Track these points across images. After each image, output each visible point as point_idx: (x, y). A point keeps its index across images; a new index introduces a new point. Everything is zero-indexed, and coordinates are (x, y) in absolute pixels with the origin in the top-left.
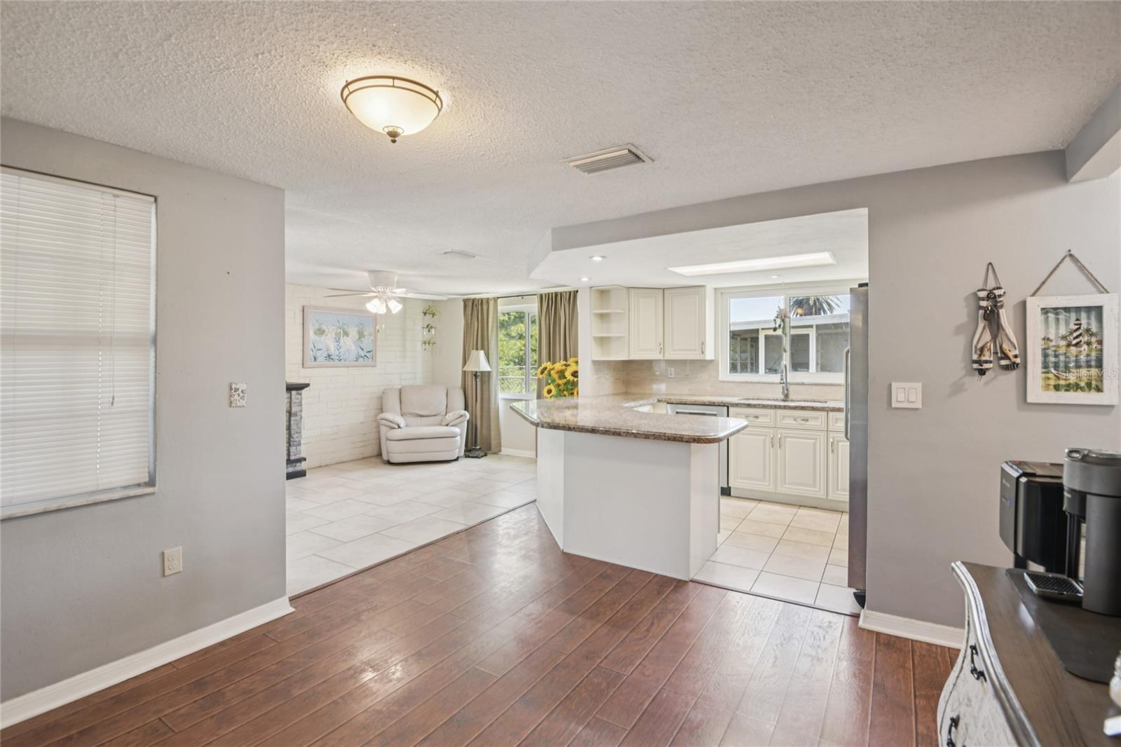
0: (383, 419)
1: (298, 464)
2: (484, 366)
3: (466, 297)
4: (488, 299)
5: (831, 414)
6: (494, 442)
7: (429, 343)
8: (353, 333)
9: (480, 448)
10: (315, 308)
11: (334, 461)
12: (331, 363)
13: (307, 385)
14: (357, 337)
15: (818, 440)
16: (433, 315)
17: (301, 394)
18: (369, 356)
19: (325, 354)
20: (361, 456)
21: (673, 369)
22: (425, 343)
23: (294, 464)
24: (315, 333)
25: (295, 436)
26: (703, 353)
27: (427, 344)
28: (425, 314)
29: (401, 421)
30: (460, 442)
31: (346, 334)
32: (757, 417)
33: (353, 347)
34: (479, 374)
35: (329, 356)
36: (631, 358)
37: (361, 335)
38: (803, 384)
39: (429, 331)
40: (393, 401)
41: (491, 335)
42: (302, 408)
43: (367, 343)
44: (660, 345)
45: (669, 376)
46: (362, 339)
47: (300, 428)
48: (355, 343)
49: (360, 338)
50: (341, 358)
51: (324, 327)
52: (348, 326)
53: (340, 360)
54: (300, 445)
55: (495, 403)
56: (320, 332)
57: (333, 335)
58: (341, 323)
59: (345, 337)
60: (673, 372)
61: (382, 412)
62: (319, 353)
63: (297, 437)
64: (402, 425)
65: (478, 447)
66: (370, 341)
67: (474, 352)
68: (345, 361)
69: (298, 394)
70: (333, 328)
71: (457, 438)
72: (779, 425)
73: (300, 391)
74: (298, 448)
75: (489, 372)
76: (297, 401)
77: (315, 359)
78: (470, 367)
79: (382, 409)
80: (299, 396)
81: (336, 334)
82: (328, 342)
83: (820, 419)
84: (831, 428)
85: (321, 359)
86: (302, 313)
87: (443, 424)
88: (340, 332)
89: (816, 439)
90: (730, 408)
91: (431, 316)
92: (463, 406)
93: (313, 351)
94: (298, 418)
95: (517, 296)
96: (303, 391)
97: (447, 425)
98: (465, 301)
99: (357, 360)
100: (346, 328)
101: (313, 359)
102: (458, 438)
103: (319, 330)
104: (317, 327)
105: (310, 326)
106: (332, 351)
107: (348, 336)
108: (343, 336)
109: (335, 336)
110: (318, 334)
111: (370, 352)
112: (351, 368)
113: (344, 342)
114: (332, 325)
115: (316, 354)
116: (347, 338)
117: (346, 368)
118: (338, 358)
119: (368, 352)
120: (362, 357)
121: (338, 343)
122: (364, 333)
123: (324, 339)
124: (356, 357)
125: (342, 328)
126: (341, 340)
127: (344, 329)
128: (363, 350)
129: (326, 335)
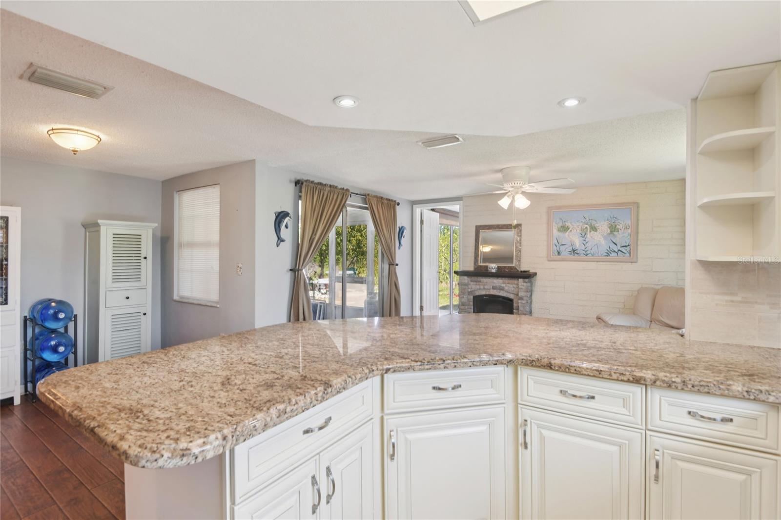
8: (603, 227)
10: (560, 208)
12: (576, 257)
13: (536, 275)
14: (609, 231)
18: (624, 251)
19: (570, 249)
24: (559, 230)
33: (603, 242)
35: (574, 251)
37: (613, 229)
40: (643, 303)
43: (622, 237)
46: (616, 233)
48: (605, 238)
49: (612, 232)
50: (588, 252)
51: (568, 224)
52: (596, 221)
53: (587, 255)
56: (564, 229)
57: (578, 231)
58: (587, 219)
59: (593, 232)
62: (563, 248)
66: (626, 235)
68: (593, 255)
69: (524, 282)
70: (578, 224)
77: (559, 253)
80: (525, 284)
81: (582, 230)
82: (573, 238)
85: (565, 253)
86: (547, 213)
88: (586, 228)
93: (556, 246)
96: (533, 279)
99: (608, 255)
100: (593, 223)
101: (557, 254)
103: (563, 227)
104: (561, 224)
105: (554, 224)
106: (577, 246)
107: (596, 231)
108: (590, 232)
109: (580, 232)
110: (562, 231)
111: (626, 246)
112: (602, 263)
113: (592, 237)
114: (578, 221)
115: (559, 249)
116: (595, 233)
117: (596, 263)
118: (584, 252)
119: (623, 246)
120: (615, 252)
121: (584, 239)
122: (618, 227)
123: (568, 236)
124: (607, 252)
125: (589, 224)
126: (588, 236)
127: (591, 224)
128: (616, 245)
129: (571, 231)
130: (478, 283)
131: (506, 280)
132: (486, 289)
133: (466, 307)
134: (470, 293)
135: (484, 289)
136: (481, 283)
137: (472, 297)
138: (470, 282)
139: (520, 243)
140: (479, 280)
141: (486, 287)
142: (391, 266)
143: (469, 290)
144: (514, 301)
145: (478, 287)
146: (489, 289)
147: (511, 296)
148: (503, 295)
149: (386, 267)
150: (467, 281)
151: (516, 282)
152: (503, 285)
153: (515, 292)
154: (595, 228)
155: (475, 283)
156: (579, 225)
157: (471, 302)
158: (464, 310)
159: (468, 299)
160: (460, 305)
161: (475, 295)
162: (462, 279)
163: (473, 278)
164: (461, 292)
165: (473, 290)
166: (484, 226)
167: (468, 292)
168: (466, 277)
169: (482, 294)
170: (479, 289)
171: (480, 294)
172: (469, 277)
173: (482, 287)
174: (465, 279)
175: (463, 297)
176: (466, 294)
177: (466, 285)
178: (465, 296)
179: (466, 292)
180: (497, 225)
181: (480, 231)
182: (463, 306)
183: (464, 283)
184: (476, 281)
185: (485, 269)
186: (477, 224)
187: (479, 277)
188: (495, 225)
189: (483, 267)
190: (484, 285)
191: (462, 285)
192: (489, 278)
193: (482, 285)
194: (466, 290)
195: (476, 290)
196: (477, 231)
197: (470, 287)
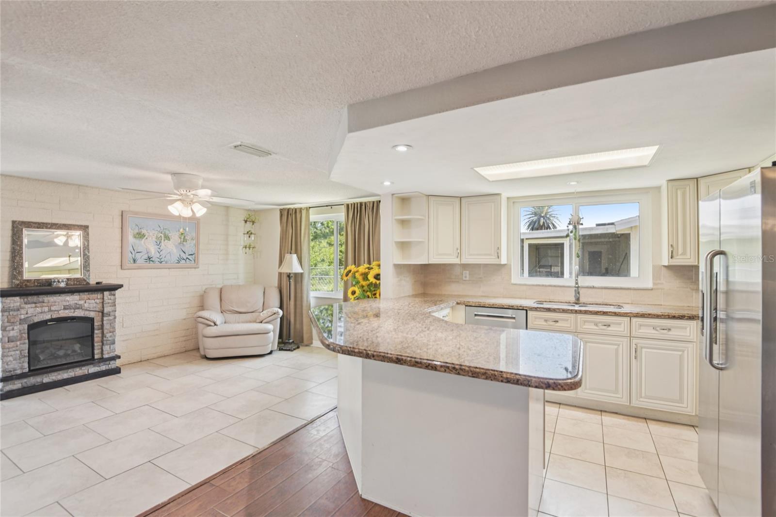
0: (199, 317)
1: (112, 362)
2: (296, 268)
3: (282, 207)
4: (301, 208)
5: (634, 320)
6: (305, 336)
7: (250, 248)
8: (175, 237)
9: (293, 342)
10: (136, 213)
11: (155, 356)
12: (152, 264)
13: (121, 286)
14: (179, 241)
15: (621, 346)
16: (253, 222)
17: (114, 295)
18: (191, 259)
19: (146, 257)
20: (184, 350)
21: (468, 272)
22: (246, 247)
23: (108, 362)
24: (135, 237)
25: (108, 335)
26: (498, 258)
27: (248, 249)
28: (246, 222)
29: (218, 318)
30: (273, 337)
31: (167, 238)
32: (556, 321)
33: (175, 251)
34: (291, 275)
35: (149, 258)
36: (430, 262)
37: (183, 239)
38: (594, 287)
39: (249, 237)
40: (213, 300)
41: (304, 240)
42: (115, 308)
43: (189, 247)
44: (457, 249)
45: (464, 279)
46: (185, 243)
47: (114, 328)
48: (176, 246)
49: (182, 242)
50: (162, 260)
51: (144, 231)
52: (169, 231)
53: (161, 262)
54: (114, 343)
55: (307, 301)
56: (140, 236)
57: (154, 239)
58: (162, 228)
59: (166, 241)
60: (468, 276)
61: (203, 310)
62: (138, 256)
63: (111, 336)
64: (218, 323)
65: (291, 341)
66: (192, 245)
67: (287, 256)
68: (166, 263)
69: (111, 295)
70: (154, 232)
71: (269, 334)
72: (579, 329)
73: (113, 292)
74: (112, 346)
75: (302, 274)
76: (110, 301)
77: (134, 261)
78: (285, 270)
79: (202, 306)
80: (112, 297)
81: (157, 238)
82: (149, 246)
83: (623, 325)
84: (634, 333)
85: (141, 261)
86: (121, 217)
87: (258, 321)
88: (161, 236)
89: (619, 345)
90: (528, 311)
92: (278, 303)
93: (132, 254)
94: (111, 318)
95: (327, 206)
96: (116, 291)
97: (261, 322)
98: (281, 211)
99: (179, 262)
100: (167, 232)
101: (132, 261)
102: (272, 333)
103: (139, 234)
104: (136, 231)
105: (130, 230)
106: (153, 254)
107: (169, 240)
108: (164, 240)
109: (156, 240)
110: (138, 238)
111: (192, 255)
112: (173, 270)
113: (165, 246)
114: (153, 229)
115: (135, 256)
116: (169, 242)
117: (168, 269)
118: (159, 260)
119: (190, 255)
120: (184, 259)
121: (159, 247)
122: (186, 237)
123: (144, 243)
124: (178, 259)
125: (163, 233)
126: (162, 244)
127: (165, 233)
128: (185, 253)
129: (147, 238)
130: (38, 305)
131: (85, 296)
132: (52, 311)
133: (18, 343)
134: (22, 321)
135: (50, 310)
136: (44, 304)
137: (26, 327)
138: (23, 305)
139: (88, 249)
140: (41, 300)
141: (53, 308)
143: (23, 317)
144: (95, 320)
145: (39, 310)
146: (58, 311)
147: (92, 315)
148: (79, 315)
150: (18, 304)
151: (99, 296)
152: (82, 302)
153: (97, 309)
154: (169, 238)
155: (34, 305)
156: (154, 234)
157: (25, 333)
158: (14, 349)
159: (20, 331)
160: (5, 343)
161: (32, 322)
162: (9, 301)
163: (30, 298)
164: (8, 322)
165: (29, 315)
166: (29, 222)
167: (20, 320)
168: (17, 299)
169: (45, 319)
170: (42, 313)
171: (42, 320)
172: (23, 297)
173: (46, 309)
174: (16, 301)
175: (13, 329)
176: (18, 323)
177: (18, 310)
178: (15, 328)
179: (17, 321)
180: (52, 223)
181: (22, 230)
182: (12, 342)
183: (13, 307)
184: (35, 301)
185: (36, 284)
186: (15, 219)
187: (40, 296)
188: (49, 224)
189: (33, 282)
190: (51, 306)
191: (9, 312)
192: (58, 295)
193: (46, 306)
194: (15, 318)
195: (35, 315)
196: (16, 230)
197: (23, 312)
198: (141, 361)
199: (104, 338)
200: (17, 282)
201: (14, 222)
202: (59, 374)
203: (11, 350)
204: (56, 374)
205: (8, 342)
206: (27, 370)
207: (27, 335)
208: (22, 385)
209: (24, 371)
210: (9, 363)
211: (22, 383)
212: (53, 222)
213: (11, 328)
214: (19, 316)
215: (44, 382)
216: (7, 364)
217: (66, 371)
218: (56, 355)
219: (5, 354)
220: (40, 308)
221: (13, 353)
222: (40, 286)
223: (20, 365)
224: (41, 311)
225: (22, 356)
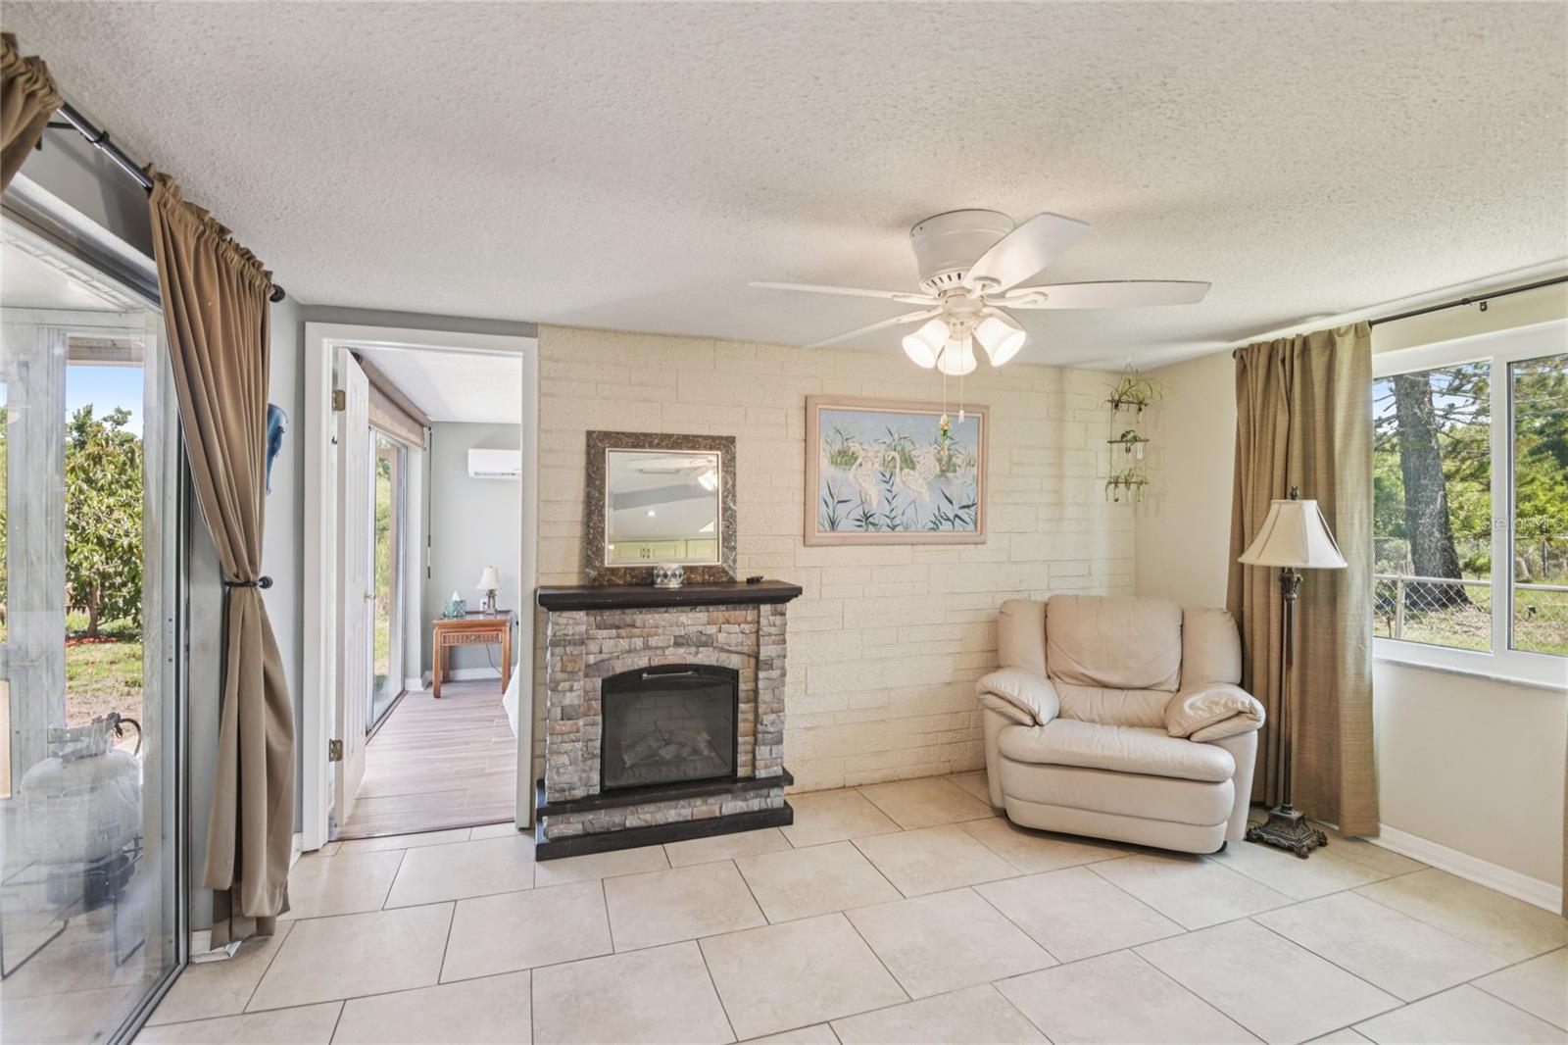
0: (990, 693)
1: (774, 792)
2: (1322, 554)
3: (1244, 343)
4: (1330, 332)
6: (1349, 804)
7: (1127, 483)
8: (927, 459)
9: (1302, 819)
10: (835, 400)
11: (877, 776)
12: (872, 533)
13: (795, 592)
14: (938, 470)
16: (1141, 405)
17: (783, 614)
18: (965, 518)
19: (858, 513)
20: (945, 768)
22: (1116, 483)
23: (764, 792)
24: (834, 462)
25: (767, 719)
27: (1122, 486)
28: (1116, 404)
29: (1041, 699)
30: (1234, 797)
31: (909, 462)
33: (927, 496)
34: (1296, 576)
35: (867, 517)
37: (947, 467)
39: (1128, 450)
40: (1025, 638)
41: (1346, 446)
42: (785, 649)
43: (961, 486)
46: (950, 475)
47: (781, 701)
48: (929, 484)
49: (943, 472)
50: (897, 521)
51: (854, 447)
52: (912, 443)
53: (893, 528)
54: (780, 741)
55: (1360, 674)
56: (845, 458)
57: (877, 466)
58: (896, 437)
59: (906, 470)
61: (997, 667)
62: (842, 510)
63: (773, 723)
64: (1044, 718)
65: (1295, 815)
66: (969, 480)
67: (1281, 508)
68: (906, 529)
69: (776, 613)
70: (876, 448)
71: (1222, 787)
73: (779, 607)
74: (775, 748)
75: (1334, 577)
76: (773, 630)
77: (833, 523)
78: (1265, 554)
79: (995, 651)
80: (778, 620)
81: (884, 463)
82: (865, 483)
85: (846, 525)
86: (803, 411)
87: (1175, 730)
88: (893, 458)
91: (1134, 407)
92: (1231, 667)
93: (827, 506)
94: (775, 674)
95: (1465, 302)
96: (788, 604)
97: (1188, 738)
98: (1243, 357)
99: (936, 528)
100: (908, 446)
101: (827, 526)
102: (1229, 784)
103: (843, 453)
104: (838, 446)
105: (823, 444)
106: (874, 506)
107: (913, 468)
108: (901, 469)
109: (882, 469)
110: (841, 464)
111: (968, 507)
112: (922, 548)
113: (904, 483)
114: (876, 441)
115: (834, 512)
116: (912, 472)
117: (910, 547)
118: (889, 521)
119: (964, 507)
120: (948, 519)
121: (888, 486)
122: (954, 459)
123: (855, 477)
124: (934, 519)
125: (899, 448)
126: (897, 479)
127: (903, 448)
128: (951, 502)
129: (861, 465)
130: (623, 632)
131: (720, 613)
132: (652, 648)
133: (581, 723)
134: (590, 670)
135: (647, 647)
136: (634, 631)
137: (598, 683)
138: (594, 632)
139: (734, 496)
140: (628, 619)
141: (653, 642)
142: (236, 593)
143: (592, 659)
144: (741, 676)
145: (624, 644)
146: (663, 648)
147: (734, 662)
148: (707, 662)
149: (207, 596)
150: (583, 628)
151: (750, 615)
152: (712, 630)
153: (746, 649)
154: (912, 462)
155: (614, 632)
156: (878, 452)
157: (596, 700)
158: (572, 736)
159: (586, 692)
160: (556, 721)
161: (610, 674)
162: (565, 621)
163: (609, 616)
164: (562, 671)
165: (604, 656)
166: (618, 433)
167: (588, 666)
168: (581, 615)
169: (636, 667)
170: (629, 651)
171: (631, 668)
172: (593, 612)
173: (639, 643)
174: (576, 622)
175: (571, 689)
176: (581, 674)
177: (582, 643)
178: (576, 685)
179: (580, 670)
180: (662, 435)
181: (604, 452)
182: (569, 719)
183: (573, 635)
184: (617, 623)
185: (628, 578)
186: (591, 429)
187: (628, 611)
188: (656, 435)
189: (622, 572)
190: (648, 636)
191: (565, 646)
192: (664, 609)
193: (638, 637)
194: (575, 662)
195: (618, 657)
196: (592, 452)
197: (593, 647)
198: (844, 787)
199: (759, 726)
200: (593, 573)
201: (589, 434)
202: (660, 809)
203: (566, 738)
204: (651, 808)
205: (562, 719)
206: (596, 790)
207: (600, 702)
208: (584, 828)
209: (591, 792)
210: (562, 770)
211: (583, 823)
212: (665, 432)
213: (567, 684)
214: (584, 656)
215: (628, 824)
216: (558, 773)
217: (673, 803)
218: (657, 758)
219: (554, 747)
220: (627, 640)
221: (568, 746)
222: (637, 584)
223: (584, 775)
224: (627, 647)
225: (588, 755)
